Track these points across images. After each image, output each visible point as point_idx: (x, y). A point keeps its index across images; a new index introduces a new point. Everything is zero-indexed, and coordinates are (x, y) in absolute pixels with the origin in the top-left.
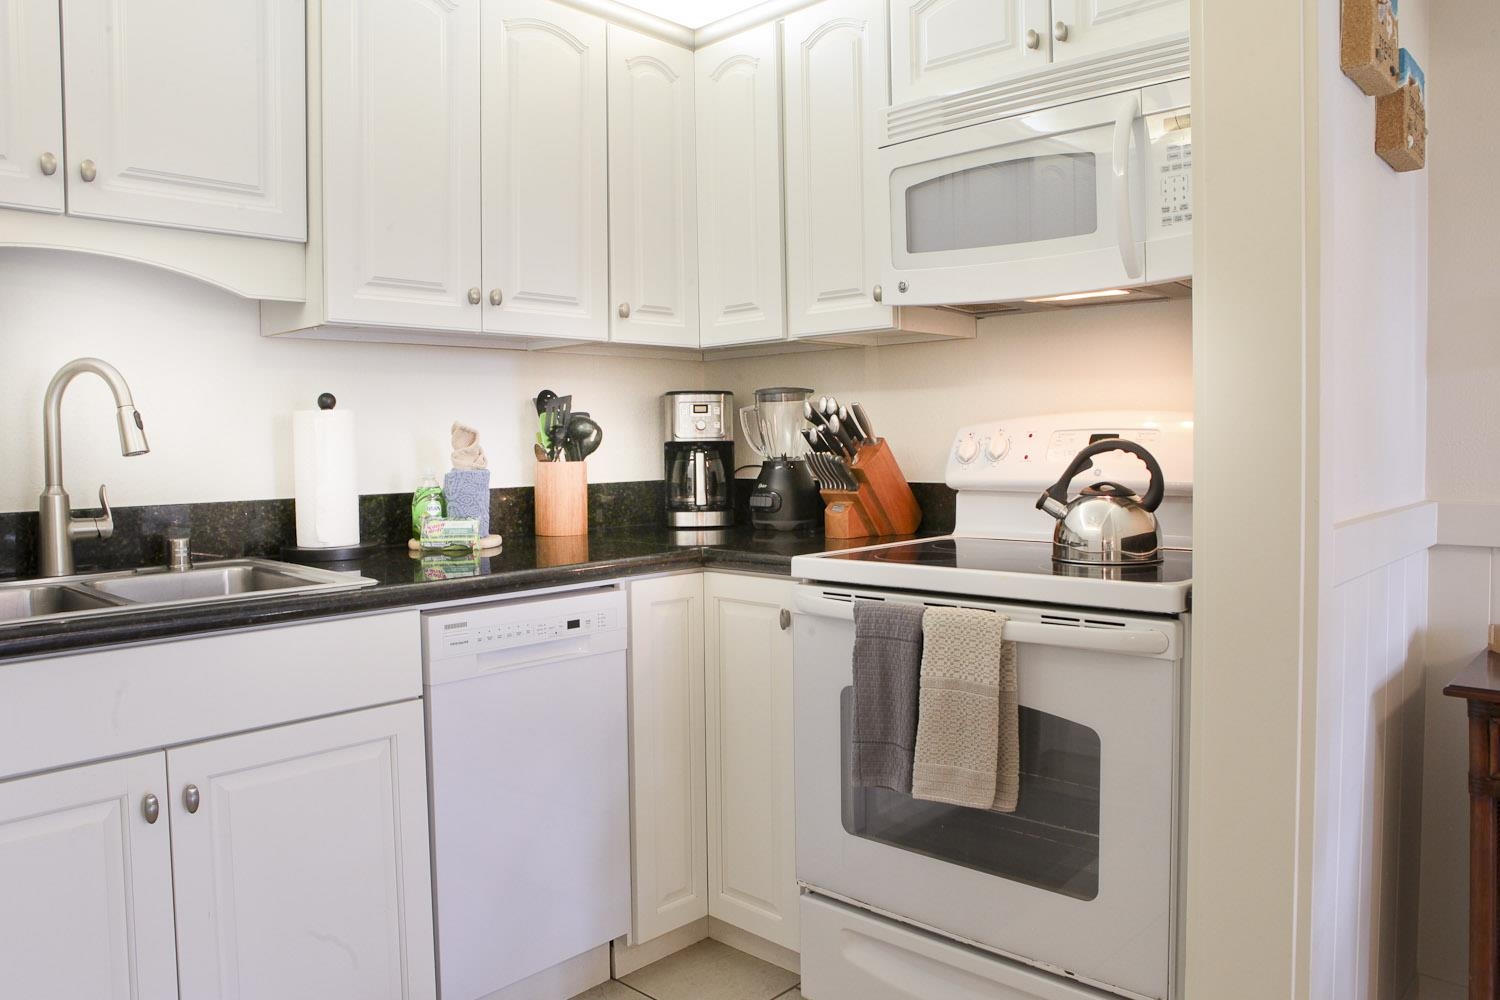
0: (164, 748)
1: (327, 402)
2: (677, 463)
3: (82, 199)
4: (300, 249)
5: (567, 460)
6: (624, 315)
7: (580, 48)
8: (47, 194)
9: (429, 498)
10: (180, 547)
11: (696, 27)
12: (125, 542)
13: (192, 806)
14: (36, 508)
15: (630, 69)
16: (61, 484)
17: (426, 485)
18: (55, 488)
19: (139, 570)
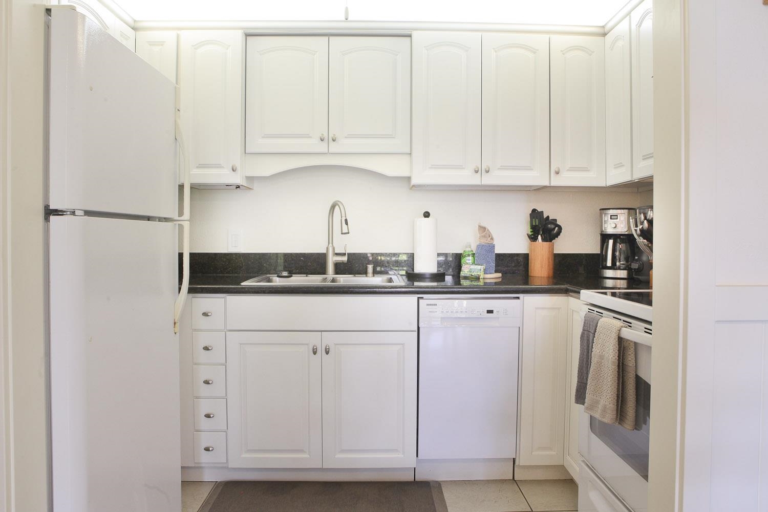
0: (322, 331)
1: (427, 215)
2: (605, 244)
3: (334, 147)
4: (409, 155)
5: (542, 241)
6: (557, 173)
7: (534, 51)
8: (323, 147)
9: (469, 255)
10: (370, 268)
11: (603, 25)
12: (357, 265)
13: (327, 353)
14: (325, 252)
15: (564, 54)
16: (332, 244)
17: (468, 249)
18: (330, 245)
19: (356, 275)
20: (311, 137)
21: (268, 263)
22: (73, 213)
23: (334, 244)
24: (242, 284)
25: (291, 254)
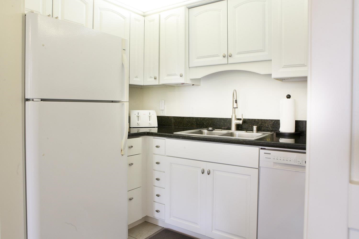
0: (207, 162)
1: (289, 97)
3: (231, 60)
8: (225, 61)
10: (255, 128)
13: (208, 174)
14: (231, 118)
18: (234, 114)
19: (247, 131)
20: (219, 56)
21: (206, 123)
22: (33, 100)
23: (236, 114)
24: (174, 133)
25: (217, 118)
